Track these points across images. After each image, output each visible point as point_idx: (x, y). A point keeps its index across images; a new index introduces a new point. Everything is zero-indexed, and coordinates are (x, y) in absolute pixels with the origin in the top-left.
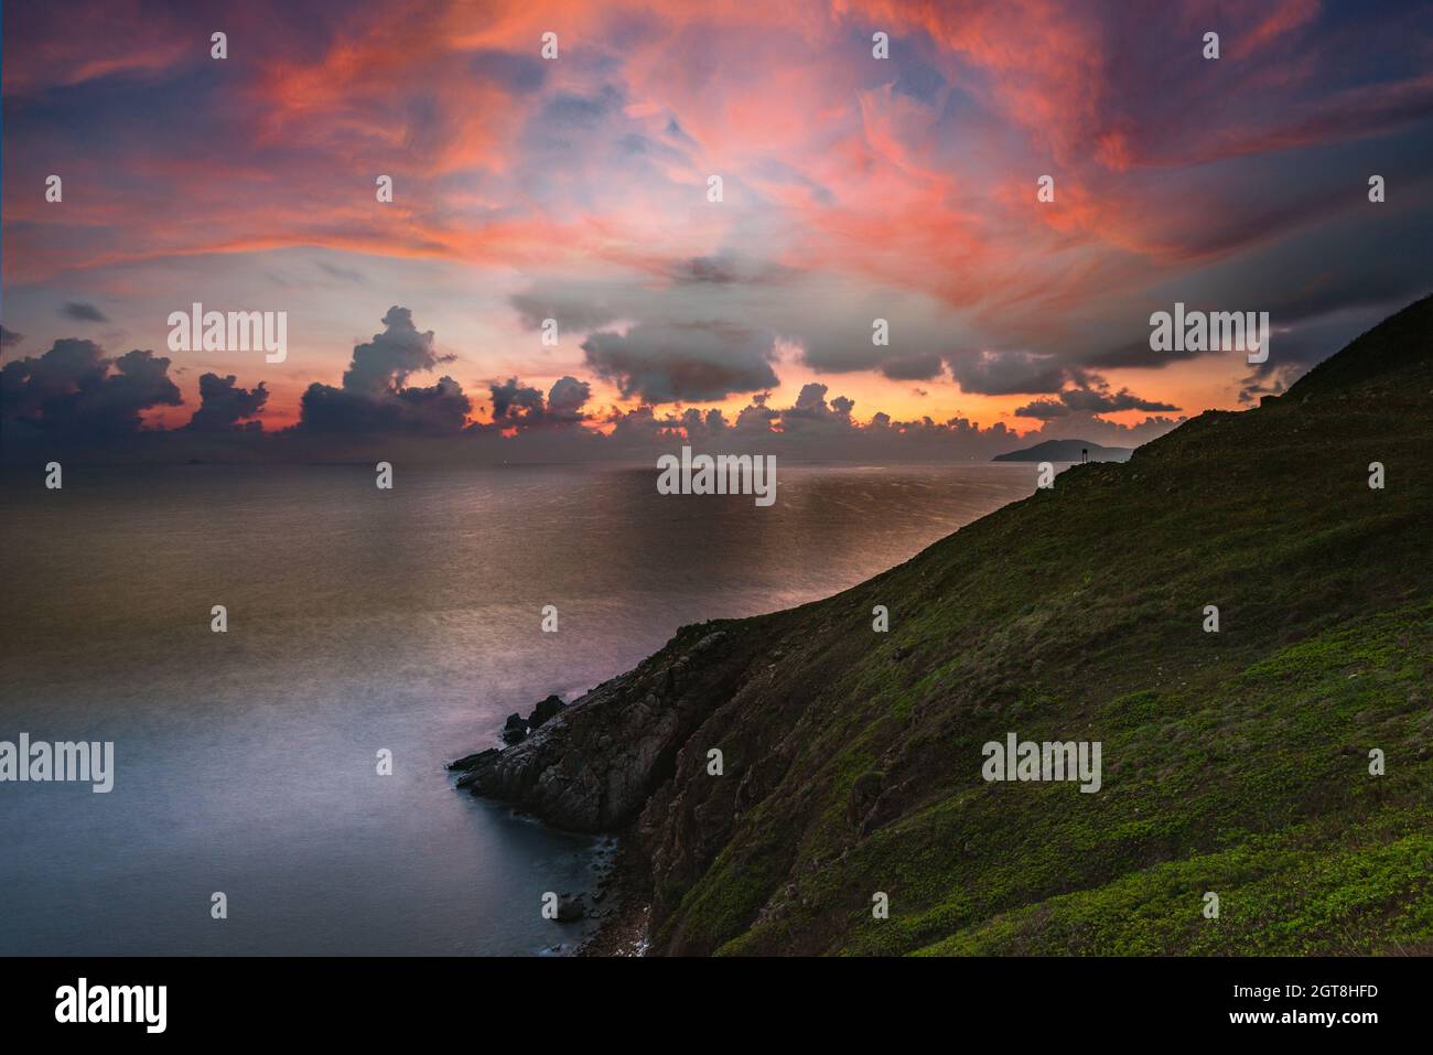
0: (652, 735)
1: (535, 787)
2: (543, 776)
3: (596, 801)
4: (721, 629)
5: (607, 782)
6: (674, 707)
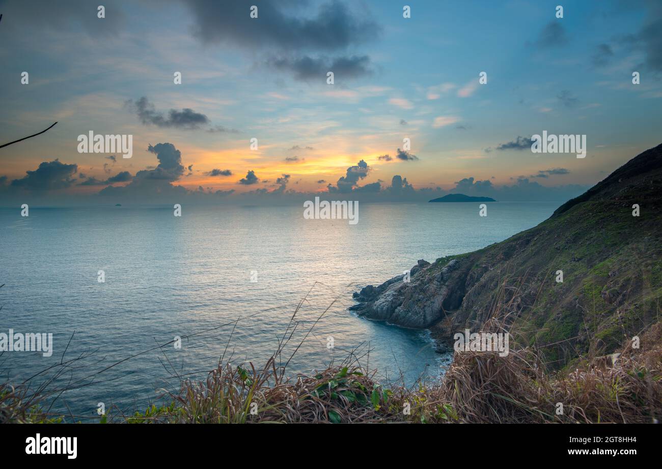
1: (394, 314)
2: (397, 310)
4: (455, 258)
6: (445, 285)
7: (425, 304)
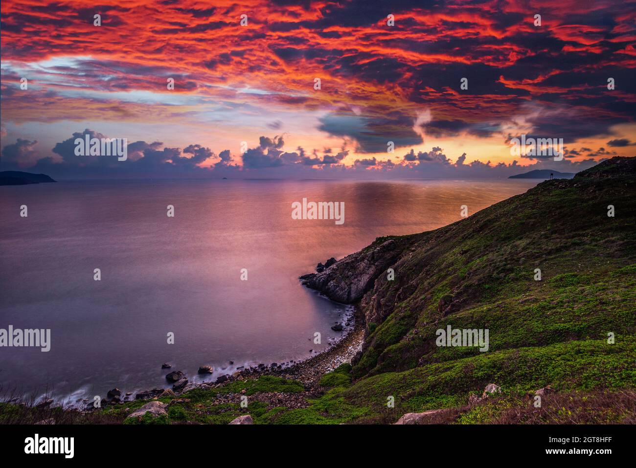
0: (366, 273)
1: (327, 287)
2: (329, 284)
3: (347, 293)
4: (392, 239)
5: (350, 288)
6: (374, 265)
7: (352, 281)
